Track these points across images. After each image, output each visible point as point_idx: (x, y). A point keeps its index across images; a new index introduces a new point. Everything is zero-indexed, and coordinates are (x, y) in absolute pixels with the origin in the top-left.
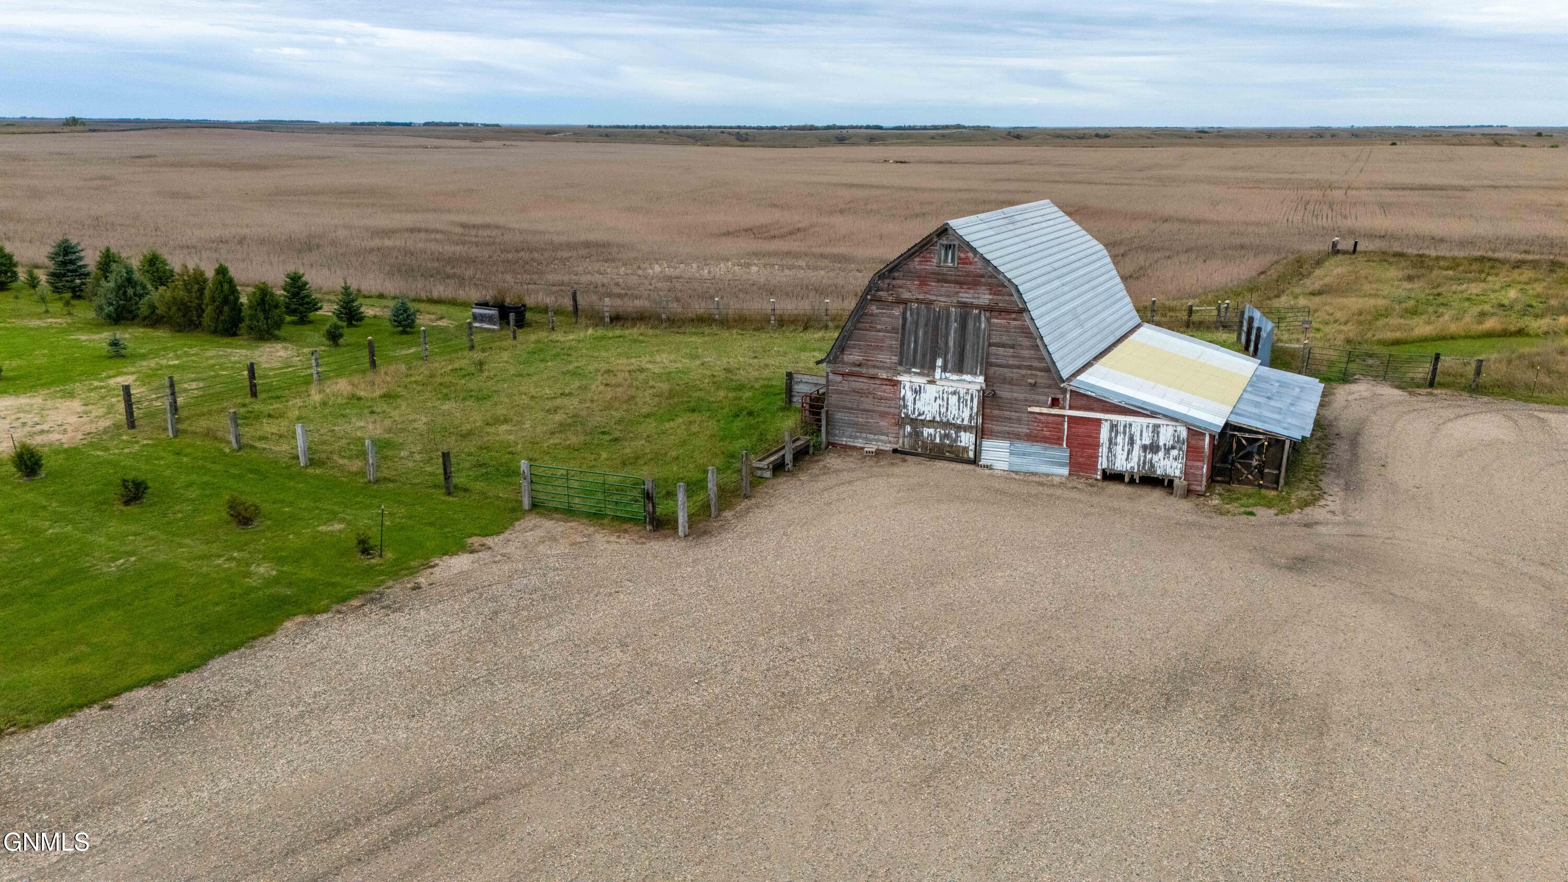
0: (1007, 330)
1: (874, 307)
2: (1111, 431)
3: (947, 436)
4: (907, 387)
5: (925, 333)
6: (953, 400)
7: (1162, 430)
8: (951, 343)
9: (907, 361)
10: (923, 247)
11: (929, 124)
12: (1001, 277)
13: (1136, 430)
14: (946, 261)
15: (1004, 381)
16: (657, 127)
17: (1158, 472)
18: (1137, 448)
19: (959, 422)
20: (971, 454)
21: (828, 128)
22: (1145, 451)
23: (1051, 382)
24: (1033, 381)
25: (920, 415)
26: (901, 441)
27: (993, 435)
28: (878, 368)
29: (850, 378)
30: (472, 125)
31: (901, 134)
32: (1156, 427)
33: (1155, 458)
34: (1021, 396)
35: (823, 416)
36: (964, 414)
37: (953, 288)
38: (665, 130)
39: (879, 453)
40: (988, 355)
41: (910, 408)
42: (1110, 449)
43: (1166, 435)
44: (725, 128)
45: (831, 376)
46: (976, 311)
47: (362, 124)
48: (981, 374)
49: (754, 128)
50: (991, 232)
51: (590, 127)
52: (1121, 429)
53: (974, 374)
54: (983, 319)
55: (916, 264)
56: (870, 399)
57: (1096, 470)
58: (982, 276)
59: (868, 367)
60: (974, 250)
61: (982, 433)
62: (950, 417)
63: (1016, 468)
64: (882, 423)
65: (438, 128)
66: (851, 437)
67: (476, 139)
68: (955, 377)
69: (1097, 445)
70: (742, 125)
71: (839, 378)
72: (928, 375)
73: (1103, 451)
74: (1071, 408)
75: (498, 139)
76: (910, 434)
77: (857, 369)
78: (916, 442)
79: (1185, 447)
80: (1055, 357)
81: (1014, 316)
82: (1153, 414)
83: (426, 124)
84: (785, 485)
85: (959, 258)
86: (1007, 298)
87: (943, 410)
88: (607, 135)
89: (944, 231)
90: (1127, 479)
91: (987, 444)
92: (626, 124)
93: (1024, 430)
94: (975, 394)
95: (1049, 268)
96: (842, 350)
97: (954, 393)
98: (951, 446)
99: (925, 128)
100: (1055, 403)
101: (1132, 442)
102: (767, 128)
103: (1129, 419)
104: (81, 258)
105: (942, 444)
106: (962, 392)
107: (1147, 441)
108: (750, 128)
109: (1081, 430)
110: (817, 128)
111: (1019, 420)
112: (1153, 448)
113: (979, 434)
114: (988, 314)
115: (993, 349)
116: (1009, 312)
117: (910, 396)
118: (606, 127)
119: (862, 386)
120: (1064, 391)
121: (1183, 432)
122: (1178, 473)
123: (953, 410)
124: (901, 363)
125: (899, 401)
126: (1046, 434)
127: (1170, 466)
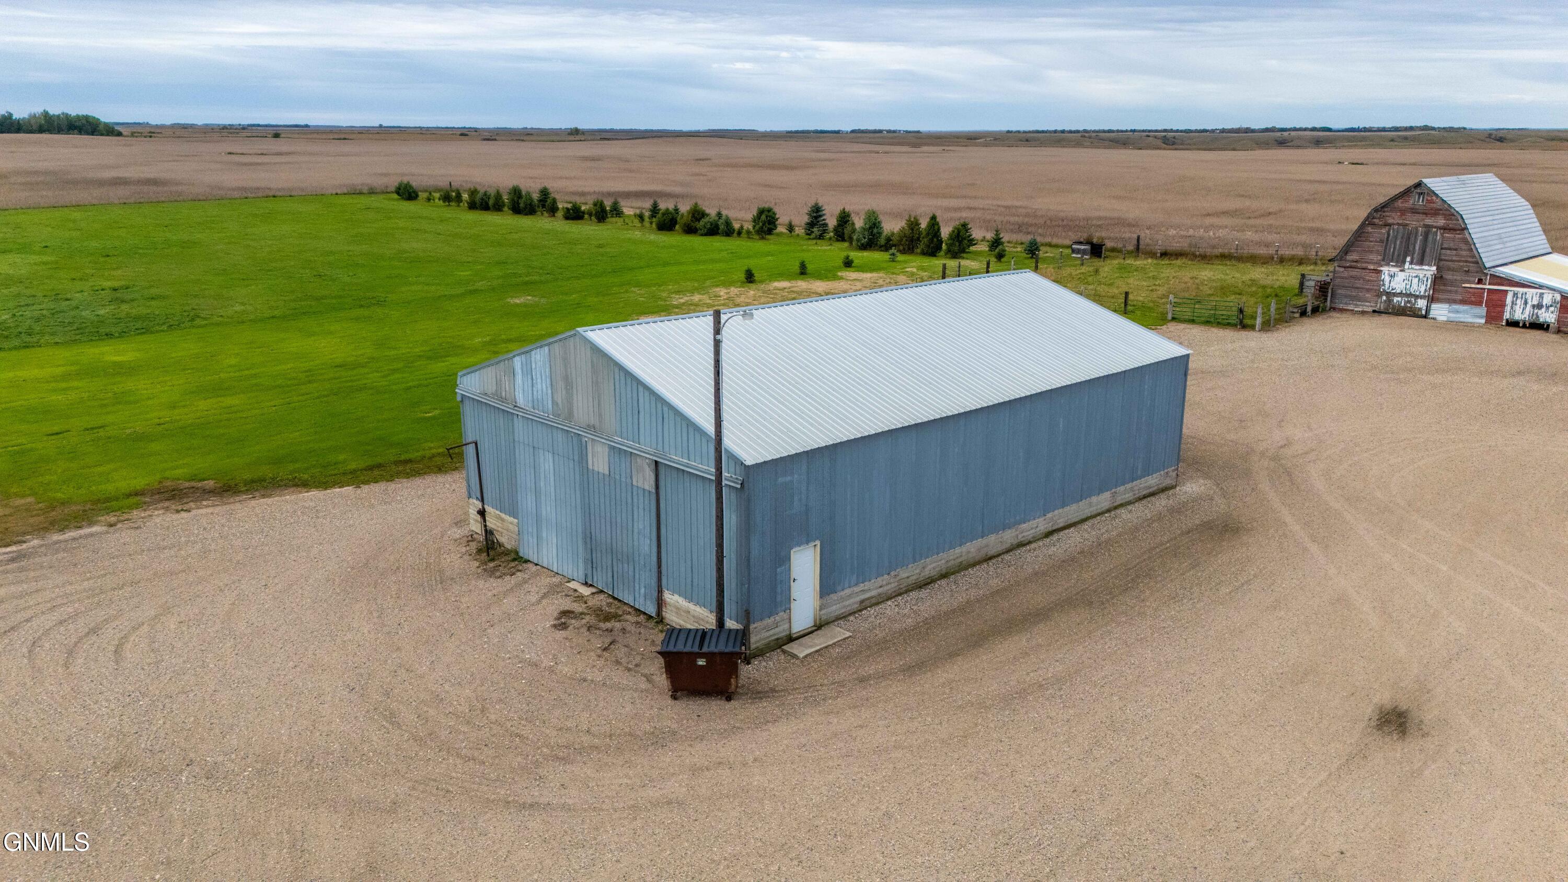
0: (1453, 240)
1: (1369, 228)
2: (1514, 297)
3: (1409, 302)
4: (1386, 274)
5: (1401, 242)
6: (1415, 281)
7: (1545, 296)
8: (1417, 248)
9: (1387, 259)
10: (1406, 193)
11: (1389, 125)
12: (1452, 210)
13: (1529, 296)
14: (1419, 201)
15: (1449, 269)
16: (1078, 132)
17: (1541, 320)
18: (1529, 306)
19: (1417, 293)
20: (1424, 312)
21: (1267, 130)
22: (1534, 308)
23: (1479, 269)
24: (1467, 269)
25: (1393, 289)
26: (1378, 305)
27: (1439, 301)
28: (1368, 263)
29: (1349, 269)
30: (894, 132)
31: (1354, 137)
32: (1541, 295)
33: (1540, 312)
34: (1459, 278)
35: (1330, 291)
36: (1421, 289)
37: (1421, 217)
38: (1086, 135)
39: (1363, 313)
40: (1440, 254)
41: (1387, 286)
42: (1512, 308)
43: (1547, 299)
44: (1150, 131)
45: (1337, 269)
46: (1434, 230)
47: (797, 132)
48: (1434, 265)
49: (1181, 131)
50: (1449, 187)
51: (1008, 132)
52: (1520, 296)
53: (1430, 265)
54: (1439, 234)
55: (1399, 203)
56: (1361, 281)
57: (1502, 319)
58: (1441, 210)
59: (1362, 262)
60: (1437, 195)
61: (1432, 300)
62: (1412, 291)
63: (1451, 320)
64: (1367, 295)
65: (866, 135)
66: (1346, 304)
67: (915, 145)
68: (1418, 267)
69: (1504, 305)
70: (1169, 128)
71: (1342, 269)
72: (1400, 267)
73: (1508, 308)
74: (1489, 284)
75: (938, 145)
76: (1385, 301)
77: (1355, 264)
78: (1389, 305)
79: (1558, 306)
80: (1482, 255)
81: (1458, 232)
82: (1541, 287)
83: (853, 131)
85: (1427, 200)
86: (1455, 222)
87: (1408, 287)
88: (1027, 140)
89: (1419, 185)
90: (1521, 325)
91: (1434, 306)
92: (1045, 129)
93: (1459, 297)
94: (1430, 277)
95: (1485, 209)
96: (1346, 253)
97: (1416, 277)
98: (1411, 308)
99: (1384, 130)
100: (1480, 281)
101: (1526, 303)
102: (1196, 131)
103: (1525, 290)
104: (824, 215)
105: (1405, 307)
106: (1421, 276)
107: (1535, 302)
108: (1177, 131)
109: (1495, 297)
110: (1253, 131)
111: (1456, 292)
112: (1539, 306)
113: (1430, 300)
114: (1442, 231)
115: (1443, 251)
116: (1455, 230)
117: (1387, 279)
118: (1025, 132)
119: (1358, 274)
120: (1486, 274)
121: (1558, 297)
122: (1553, 321)
123: (1415, 286)
124: (1383, 260)
125: (1380, 282)
126: (1473, 299)
127: (1549, 316)
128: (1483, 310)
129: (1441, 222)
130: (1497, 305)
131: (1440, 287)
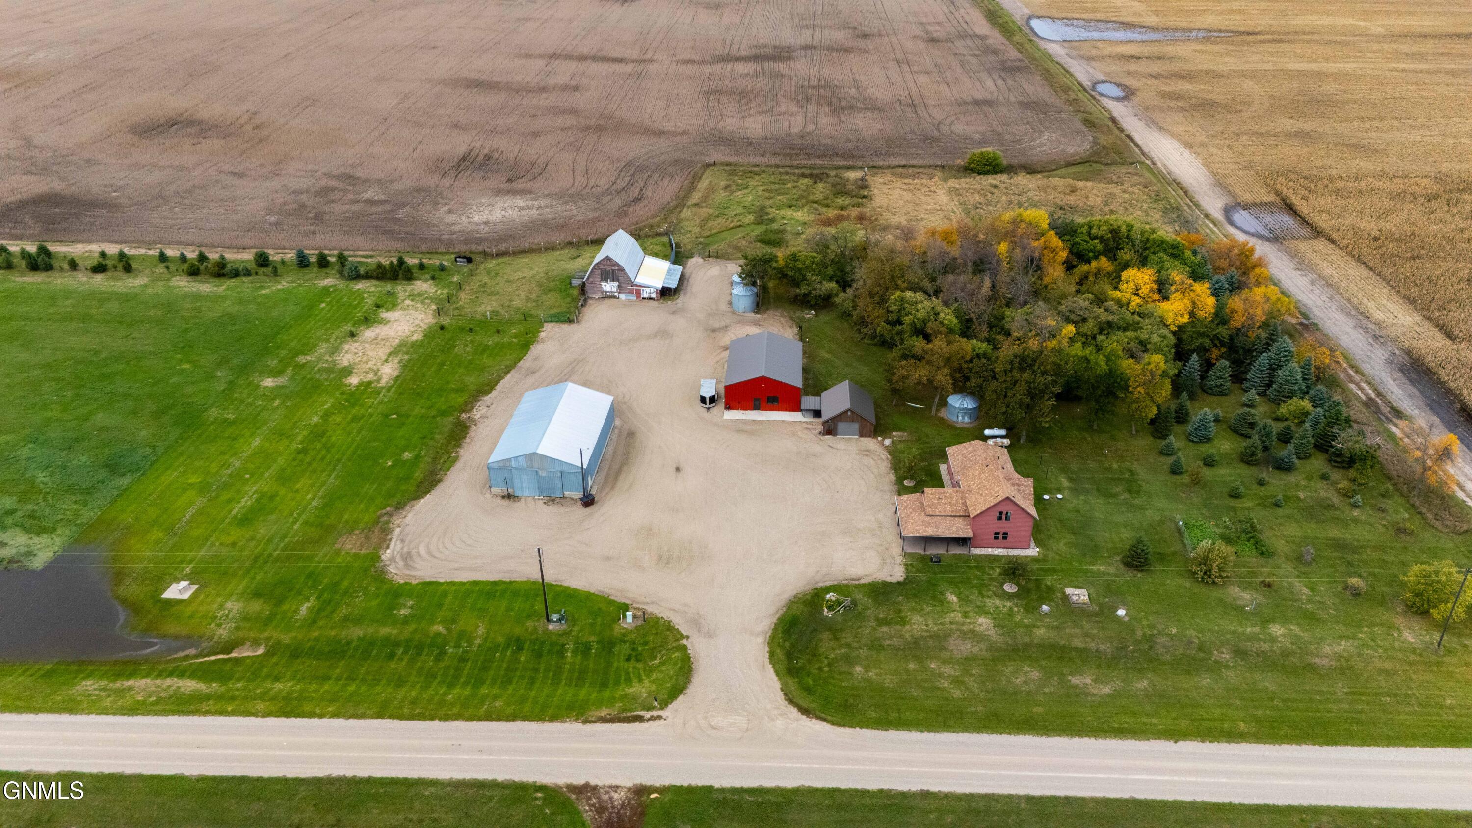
0: (621, 274)
1: (595, 271)
2: (642, 291)
5: (606, 275)
8: (611, 277)
9: (602, 280)
12: (619, 264)
13: (647, 290)
14: (608, 261)
15: (622, 283)
17: (651, 297)
18: (647, 293)
19: (614, 291)
20: (617, 297)
23: (631, 282)
24: (627, 283)
25: (606, 290)
28: (597, 282)
29: (591, 285)
32: (650, 290)
34: (625, 286)
35: (585, 291)
36: (615, 289)
37: (610, 266)
39: (598, 299)
40: (618, 278)
42: (643, 294)
43: (652, 291)
48: (617, 282)
56: (596, 288)
57: (641, 297)
58: (615, 264)
61: (619, 293)
63: (626, 299)
64: (598, 293)
66: (593, 297)
68: (612, 283)
69: (640, 293)
71: (588, 285)
72: (607, 283)
74: (635, 287)
76: (604, 294)
77: (593, 282)
78: (606, 296)
79: (655, 292)
80: (631, 278)
81: (622, 271)
82: (650, 287)
84: (585, 309)
86: (621, 268)
87: (611, 289)
89: (607, 256)
90: (646, 299)
91: (620, 295)
94: (617, 286)
96: (589, 279)
98: (613, 296)
100: (632, 286)
103: (645, 288)
106: (614, 286)
109: (637, 291)
111: (626, 290)
112: (650, 293)
114: (617, 271)
117: (604, 287)
119: (594, 285)
120: (634, 284)
121: (655, 289)
126: (631, 292)
127: (654, 296)
128: (634, 295)
129: (616, 268)
130: (638, 293)
131: (620, 289)
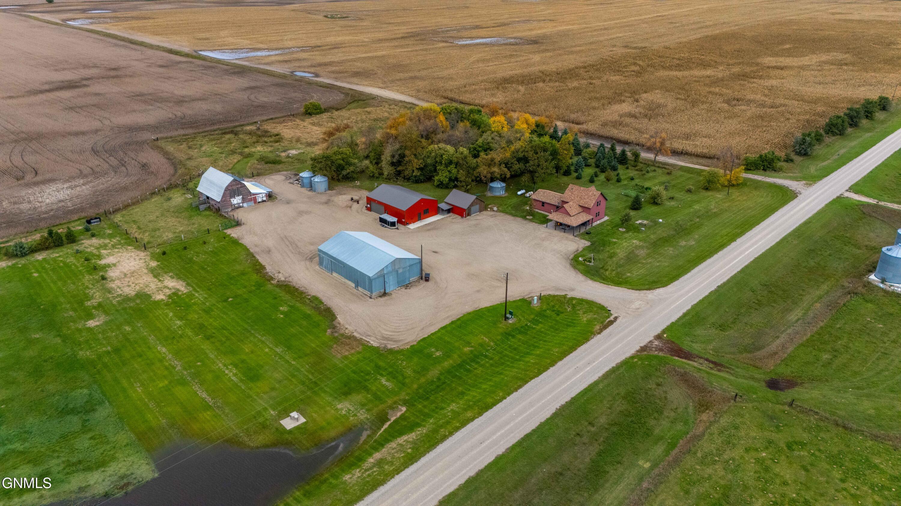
3: (238, 205)
5: (233, 193)
8: (237, 193)
15: (244, 196)
20: (242, 206)
22: (261, 198)
24: (248, 194)
26: (232, 208)
32: (262, 195)
34: (247, 197)
36: (240, 201)
39: (231, 211)
41: (233, 203)
42: (258, 199)
45: (221, 203)
54: (240, 188)
56: (227, 204)
57: (257, 202)
59: (226, 200)
63: (248, 206)
64: (229, 207)
68: (238, 197)
72: (235, 198)
78: (235, 207)
79: (265, 196)
80: (250, 191)
81: (244, 187)
87: (237, 202)
90: (260, 202)
94: (241, 198)
100: (251, 196)
103: (259, 195)
109: (255, 198)
111: (247, 200)
113: (243, 203)
115: (242, 192)
124: (231, 198)
125: (231, 203)
126: (250, 200)
127: (265, 199)
128: (253, 202)
129: (240, 186)
130: (255, 200)
131: (244, 200)
